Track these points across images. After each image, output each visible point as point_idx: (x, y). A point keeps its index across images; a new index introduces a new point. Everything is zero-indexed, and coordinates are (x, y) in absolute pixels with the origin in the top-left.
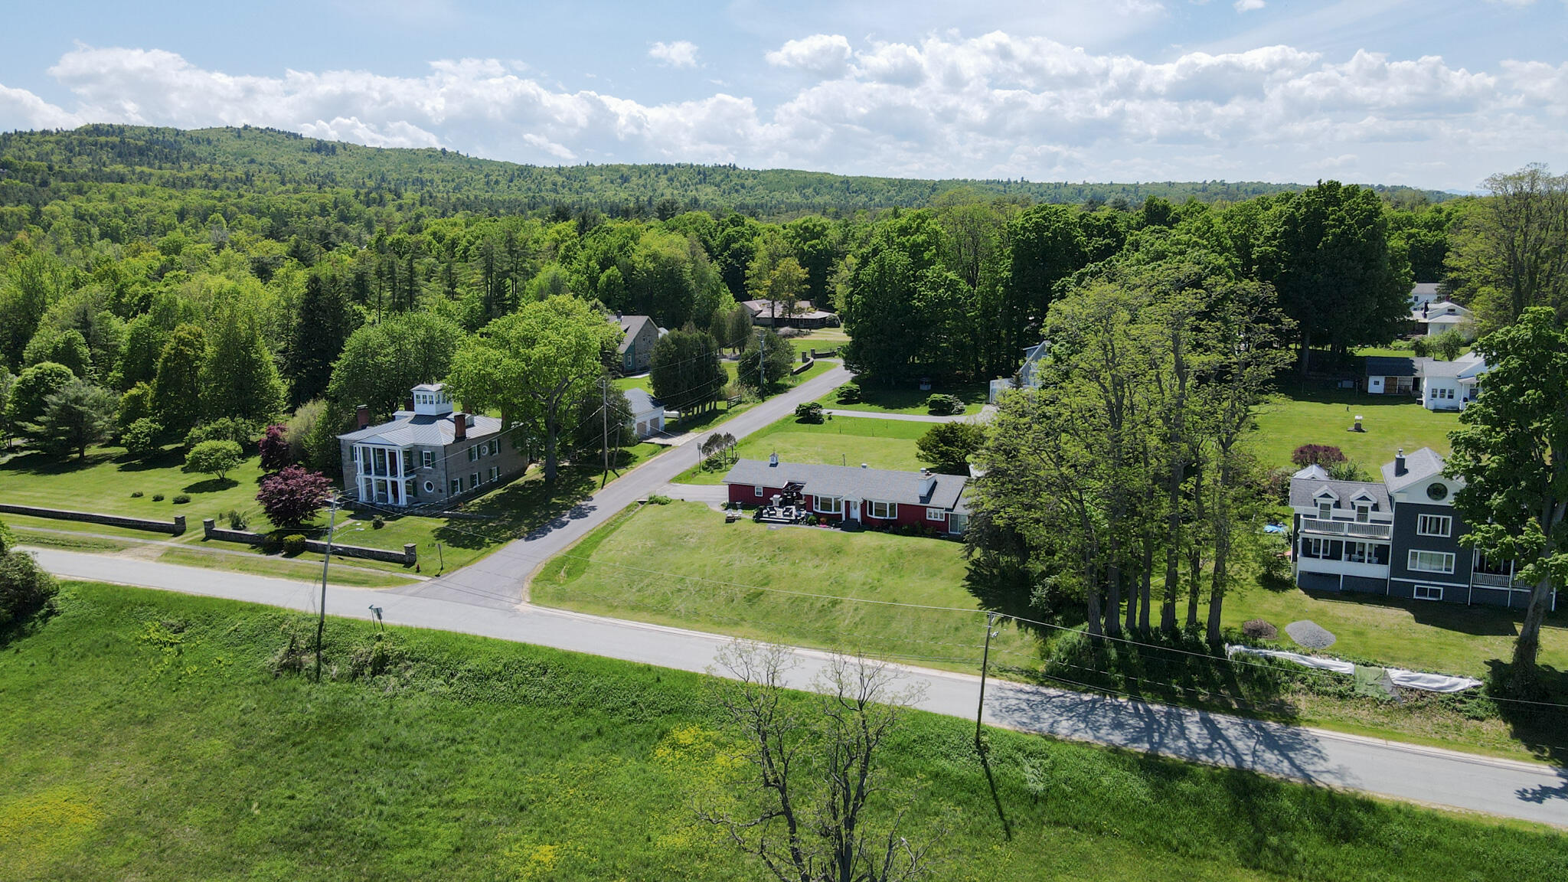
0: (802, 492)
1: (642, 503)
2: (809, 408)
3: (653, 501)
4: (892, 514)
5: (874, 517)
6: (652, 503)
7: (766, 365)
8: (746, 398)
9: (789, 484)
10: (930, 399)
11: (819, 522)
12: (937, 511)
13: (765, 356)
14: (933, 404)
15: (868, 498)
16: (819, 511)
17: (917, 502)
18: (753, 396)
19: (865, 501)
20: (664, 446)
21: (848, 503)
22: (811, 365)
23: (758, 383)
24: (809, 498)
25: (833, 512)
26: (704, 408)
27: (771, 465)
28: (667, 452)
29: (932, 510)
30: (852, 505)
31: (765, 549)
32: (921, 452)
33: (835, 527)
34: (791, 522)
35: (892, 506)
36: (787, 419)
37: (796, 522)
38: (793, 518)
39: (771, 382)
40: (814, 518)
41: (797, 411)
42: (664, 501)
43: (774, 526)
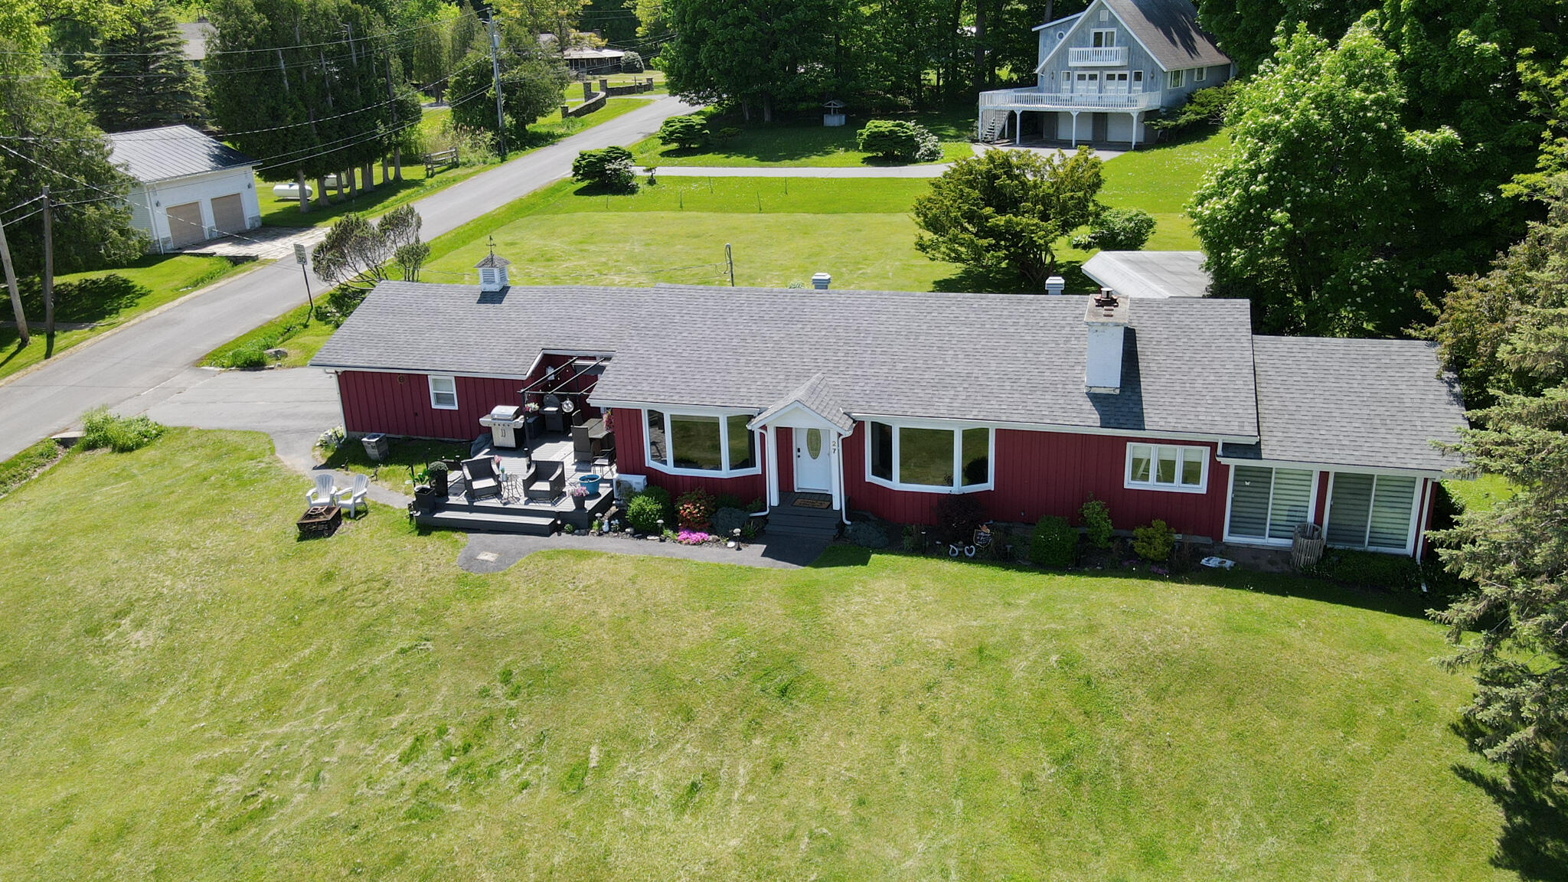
0: (598, 397)
1: (65, 443)
2: (602, 160)
3: (97, 440)
4: (975, 471)
5: (895, 484)
6: (91, 446)
7: (509, 88)
8: (466, 153)
9: (548, 360)
10: (865, 132)
11: (674, 522)
12: (1179, 456)
13: (504, 70)
14: (875, 141)
15: (871, 414)
16: (670, 469)
17: (1087, 421)
18: (483, 151)
19: (859, 425)
20: (236, 261)
21: (784, 436)
22: (600, 104)
23: (493, 125)
24: (626, 420)
25: (725, 472)
26: (368, 176)
27: (487, 298)
28: (243, 276)
29: (1153, 454)
30: (800, 442)
31: (445, 683)
32: (928, 236)
33: (745, 539)
34: (562, 524)
35: (975, 438)
36: (554, 190)
37: (578, 523)
38: (567, 505)
39: (520, 126)
40: (652, 506)
41: (576, 169)
42: (132, 436)
43: (487, 549)
